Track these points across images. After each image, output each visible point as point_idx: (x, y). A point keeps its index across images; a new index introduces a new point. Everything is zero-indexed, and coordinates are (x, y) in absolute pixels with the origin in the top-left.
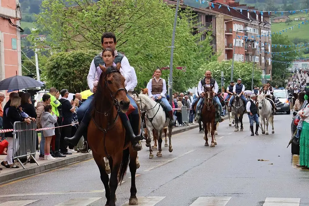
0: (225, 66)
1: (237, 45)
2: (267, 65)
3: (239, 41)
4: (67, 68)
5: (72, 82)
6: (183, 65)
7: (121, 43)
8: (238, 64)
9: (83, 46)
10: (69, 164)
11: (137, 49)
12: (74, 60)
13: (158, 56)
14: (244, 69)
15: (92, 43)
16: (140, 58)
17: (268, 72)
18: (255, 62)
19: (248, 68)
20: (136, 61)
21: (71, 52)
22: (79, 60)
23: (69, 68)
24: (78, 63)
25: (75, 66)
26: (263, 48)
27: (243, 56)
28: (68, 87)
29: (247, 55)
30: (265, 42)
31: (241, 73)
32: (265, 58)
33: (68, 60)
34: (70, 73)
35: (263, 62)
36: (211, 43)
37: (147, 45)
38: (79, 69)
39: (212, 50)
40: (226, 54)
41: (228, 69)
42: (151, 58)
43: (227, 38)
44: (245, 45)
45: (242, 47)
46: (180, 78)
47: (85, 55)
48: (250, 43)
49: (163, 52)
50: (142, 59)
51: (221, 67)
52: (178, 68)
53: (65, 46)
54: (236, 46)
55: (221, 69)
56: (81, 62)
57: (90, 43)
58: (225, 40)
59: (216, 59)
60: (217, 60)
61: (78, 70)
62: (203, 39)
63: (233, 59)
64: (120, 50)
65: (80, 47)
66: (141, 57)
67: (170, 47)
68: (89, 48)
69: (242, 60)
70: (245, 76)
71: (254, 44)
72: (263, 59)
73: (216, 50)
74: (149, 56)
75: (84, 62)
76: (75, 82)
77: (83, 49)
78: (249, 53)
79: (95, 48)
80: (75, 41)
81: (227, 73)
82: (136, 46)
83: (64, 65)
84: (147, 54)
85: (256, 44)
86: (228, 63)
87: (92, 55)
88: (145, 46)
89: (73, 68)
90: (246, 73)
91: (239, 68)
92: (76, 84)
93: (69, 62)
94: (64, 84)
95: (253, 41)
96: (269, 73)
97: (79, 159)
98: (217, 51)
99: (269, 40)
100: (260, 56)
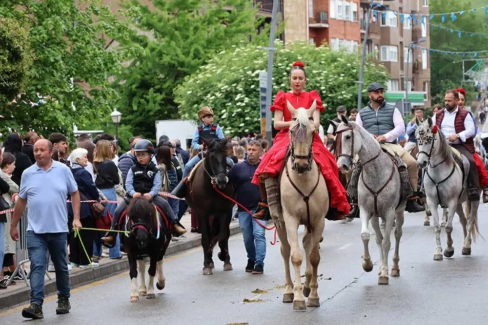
1: (341, 16)
3: (346, 6)
17: (421, 87)
18: (388, 60)
26: (408, 28)
27: (355, 46)
30: (412, 11)
32: (413, 52)
44: (361, 16)
45: (352, 20)
48: (376, 14)
54: (338, 18)
58: (310, 2)
71: (384, 16)
72: (408, 55)
78: (372, 37)
85: (390, 16)
95: (382, 8)
96: (424, 89)
99: (423, 6)
100: (399, 46)
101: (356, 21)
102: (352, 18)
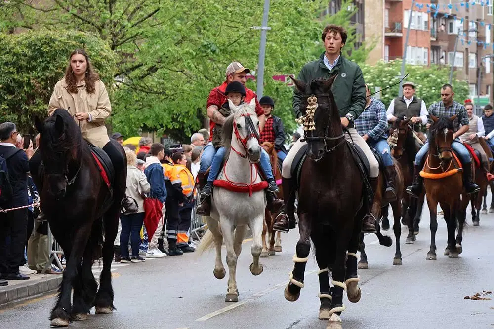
0: (383, 75)
1: (414, 26)
2: (482, 73)
3: (419, 17)
4: (12, 73)
5: (24, 106)
6: (287, 70)
7: (142, 16)
8: (414, 70)
9: (53, 22)
10: (15, 301)
11: (179, 31)
12: (30, 54)
13: (229, 49)
14: (428, 82)
15: (74, 15)
16: (187, 53)
17: (484, 91)
18: (455, 65)
19: (439, 80)
20: (179, 60)
21: (21, 35)
22: (42, 54)
23: (18, 73)
24: (40, 62)
25: (34, 68)
26: (473, 35)
27: (425, 53)
28: (16, 117)
29: (435, 48)
30: (478, 20)
31: (421, 92)
32: (477, 57)
33: (15, 54)
34: (20, 85)
35: (473, 65)
36: (353, 20)
37: (204, 23)
38: (44, 74)
39: (354, 36)
40: (387, 48)
41: (391, 83)
42: (214, 52)
43: (389, 9)
44: (431, 25)
46: (281, 102)
47: (57, 43)
48: (444, 23)
49: (242, 39)
50: (191, 54)
51: (374, 78)
52: (276, 78)
53: (8, 21)
54: (411, 28)
55: (375, 82)
56: (48, 59)
57: (69, 15)
58: (386, 13)
59: (363, 57)
60: (366, 61)
61: (39, 77)
62: (333, 10)
63: (403, 58)
64: (141, 34)
65: (44, 22)
66: (191, 51)
67: (258, 28)
68: (66, 26)
69: (424, 60)
70: (431, 98)
71: (451, 24)
72: (473, 60)
73: (363, 37)
74: (209, 48)
75: (55, 59)
76: (31, 106)
77: (52, 27)
78: (440, 44)
79: (81, 27)
80: (33, 10)
81: (388, 90)
82: (178, 23)
83: (6, 64)
84: (205, 43)
85: (457, 24)
86: (390, 68)
87: (74, 43)
88: (200, 26)
89: (29, 74)
90: (433, 91)
91: (416, 79)
92: (35, 109)
93: (18, 59)
94: (7, 109)
95: (450, 17)
96: (487, 93)
97: (40, 290)
98: (366, 39)
99: (488, 15)
100: (465, 52)
101: (427, 30)
102: (423, 28)
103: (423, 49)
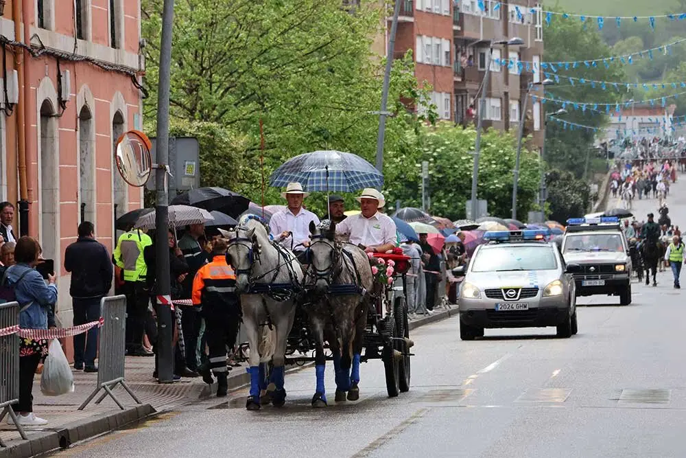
1: (429, 59)
18: (487, 118)
26: (514, 71)
27: (446, 100)
29: (459, 93)
30: (521, 49)
35: (515, 118)
45: (444, 64)
54: (425, 62)
69: (444, 111)
71: (483, 55)
72: (514, 110)
78: (468, 86)
95: (481, 45)
99: (536, 40)
100: (503, 98)
101: (448, 65)
102: (442, 61)
103: (443, 94)
